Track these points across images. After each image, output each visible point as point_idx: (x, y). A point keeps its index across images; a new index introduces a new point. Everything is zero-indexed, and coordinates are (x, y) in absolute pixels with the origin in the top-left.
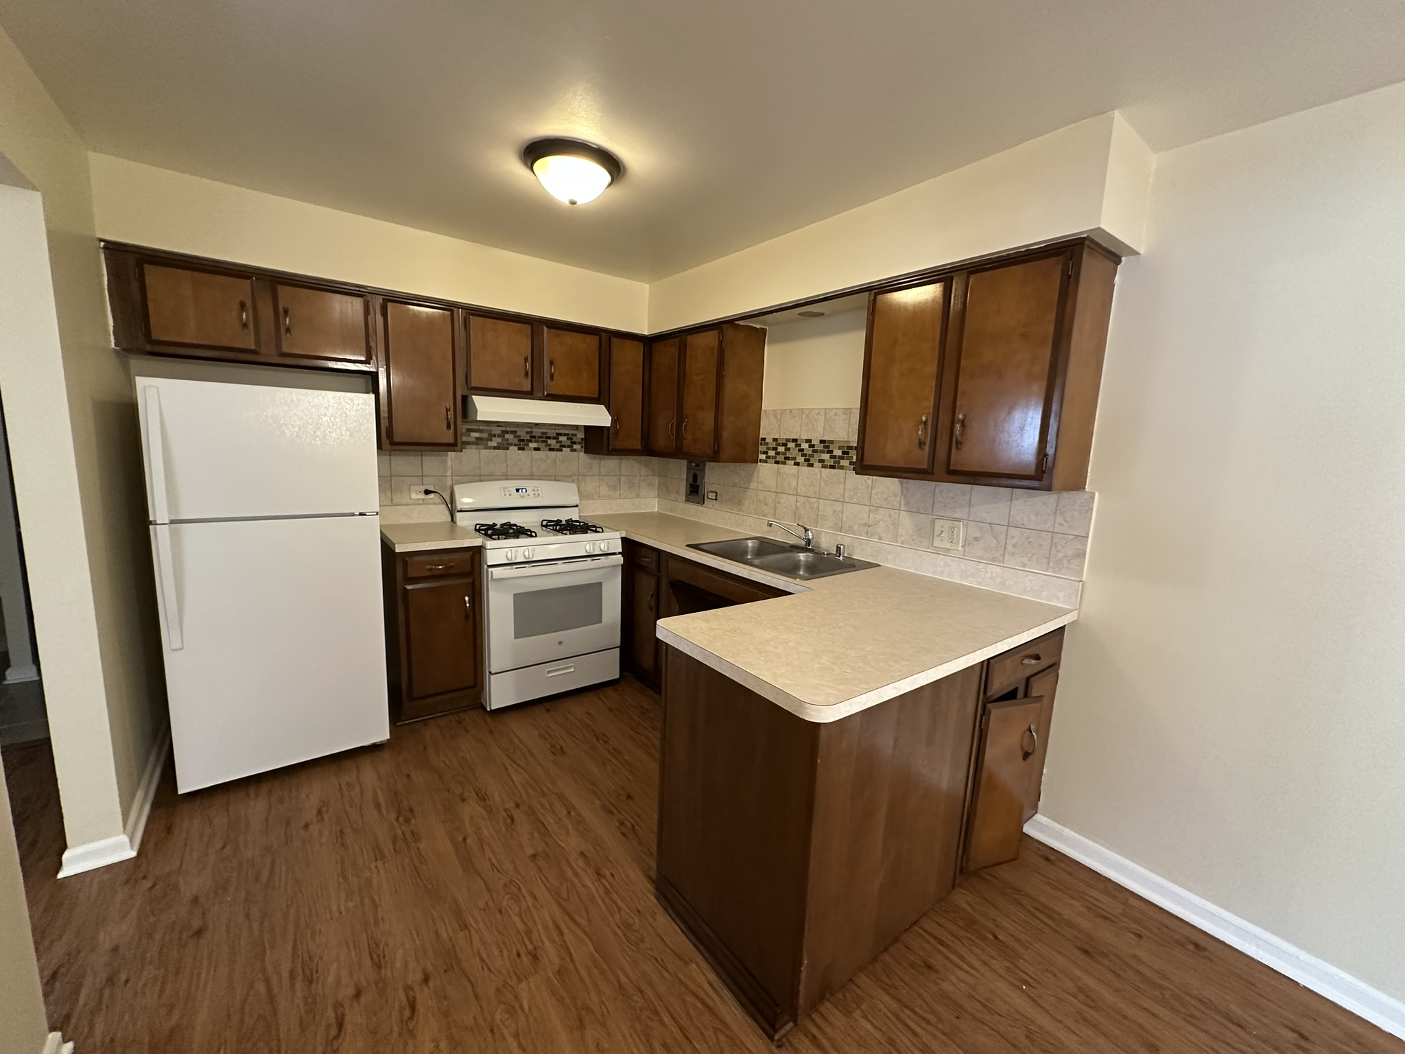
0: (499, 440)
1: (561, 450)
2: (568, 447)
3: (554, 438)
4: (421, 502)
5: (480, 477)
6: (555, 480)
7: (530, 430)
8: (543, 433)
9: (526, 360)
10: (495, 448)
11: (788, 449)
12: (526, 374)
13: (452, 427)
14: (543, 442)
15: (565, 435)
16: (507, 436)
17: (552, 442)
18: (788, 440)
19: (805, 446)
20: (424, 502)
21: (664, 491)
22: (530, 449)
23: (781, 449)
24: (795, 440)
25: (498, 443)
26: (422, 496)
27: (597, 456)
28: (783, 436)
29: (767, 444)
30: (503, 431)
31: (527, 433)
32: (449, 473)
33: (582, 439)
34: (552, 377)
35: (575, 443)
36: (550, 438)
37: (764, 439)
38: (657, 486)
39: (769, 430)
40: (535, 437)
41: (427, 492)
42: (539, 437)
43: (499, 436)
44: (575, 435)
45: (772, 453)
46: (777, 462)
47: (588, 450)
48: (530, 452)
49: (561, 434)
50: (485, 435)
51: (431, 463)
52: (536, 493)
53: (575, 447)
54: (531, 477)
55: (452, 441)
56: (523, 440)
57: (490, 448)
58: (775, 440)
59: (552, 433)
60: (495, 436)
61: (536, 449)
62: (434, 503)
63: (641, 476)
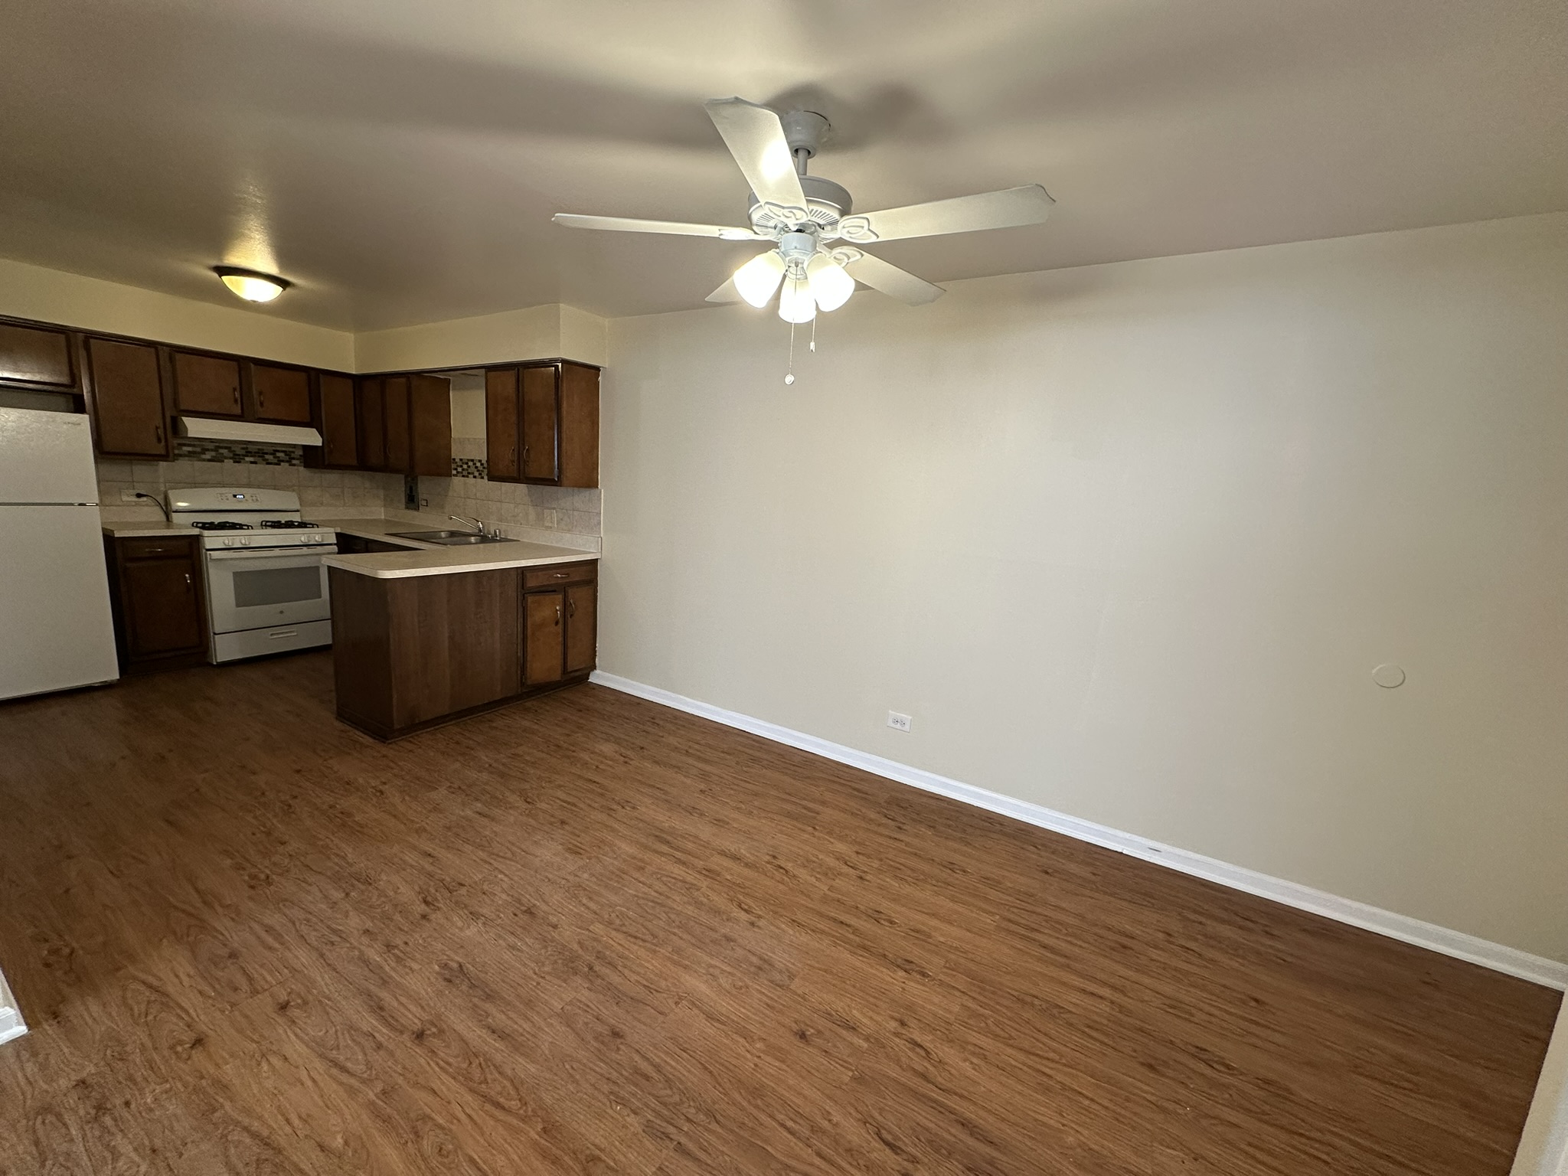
0: (213, 454)
1: (279, 464)
2: (287, 462)
3: (271, 454)
4: (134, 504)
5: (194, 485)
6: (275, 489)
7: (245, 446)
8: (259, 449)
9: (235, 389)
10: (209, 460)
11: (469, 467)
12: (236, 401)
13: (163, 441)
14: (259, 456)
15: (282, 451)
16: (221, 451)
17: (270, 457)
18: (468, 460)
19: (478, 464)
20: (137, 504)
21: (388, 502)
22: (247, 462)
23: (465, 466)
24: (472, 460)
25: (212, 456)
26: (135, 499)
27: (317, 470)
28: (465, 457)
29: (456, 463)
31: (243, 449)
32: (162, 480)
33: (300, 456)
34: (262, 404)
35: (294, 459)
36: (267, 454)
37: (454, 459)
38: (382, 497)
39: (457, 453)
40: (250, 452)
41: (139, 496)
42: (255, 452)
43: (212, 451)
44: (293, 452)
45: (460, 469)
46: (463, 476)
47: (306, 466)
48: (246, 465)
49: (278, 451)
50: (198, 450)
51: (141, 471)
52: (254, 498)
53: (294, 462)
54: (249, 486)
55: (163, 452)
56: (239, 455)
57: (204, 460)
58: (461, 460)
59: (266, 449)
60: (208, 450)
61: (252, 463)
62: (147, 505)
63: (365, 488)
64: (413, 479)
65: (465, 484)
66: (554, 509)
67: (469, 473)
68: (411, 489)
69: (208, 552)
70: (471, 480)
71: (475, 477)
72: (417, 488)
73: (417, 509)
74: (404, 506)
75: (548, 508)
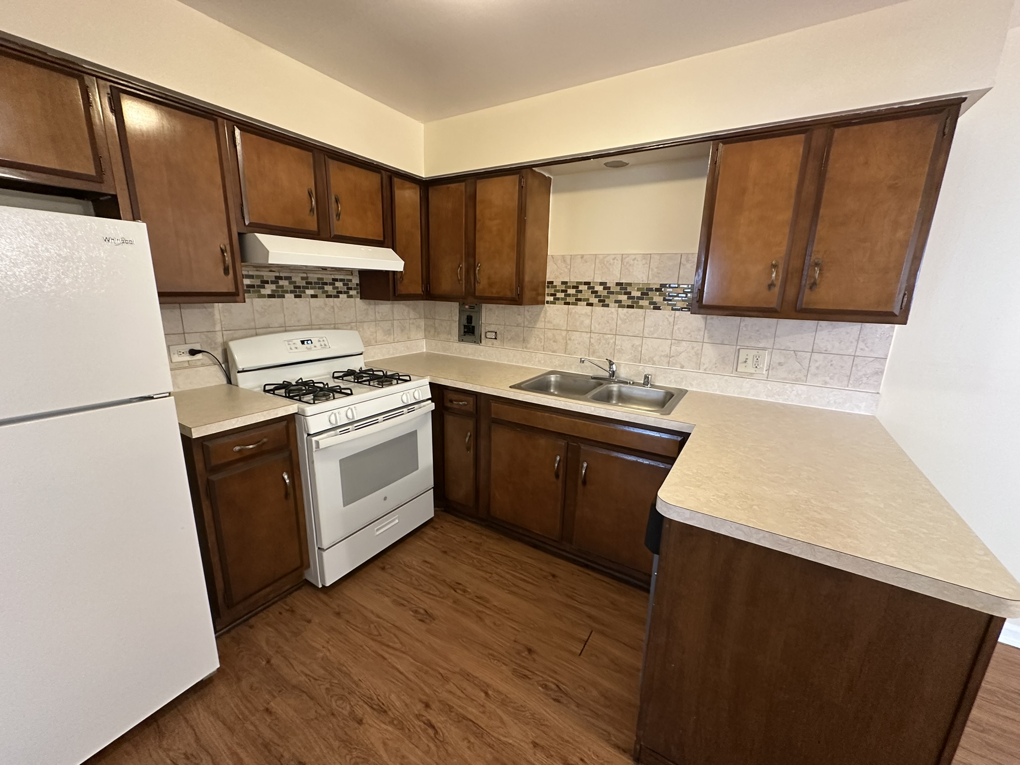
0: (274, 287)
1: (338, 297)
2: (345, 293)
3: (331, 284)
4: (186, 365)
5: (255, 331)
6: (335, 328)
7: (305, 275)
8: (318, 279)
9: (310, 194)
10: (270, 296)
11: (581, 291)
12: (312, 210)
13: (231, 271)
14: (319, 288)
15: (341, 280)
16: (281, 283)
17: (328, 288)
18: (580, 283)
19: (599, 288)
20: (190, 366)
21: (431, 332)
22: (307, 296)
23: (571, 291)
24: (586, 283)
25: (272, 291)
26: (188, 358)
27: (372, 301)
28: (573, 279)
29: (556, 286)
30: (276, 277)
31: (303, 278)
32: (218, 328)
33: (357, 284)
34: (338, 215)
35: (351, 289)
36: (326, 284)
37: (552, 283)
38: (423, 328)
39: (554, 273)
40: (311, 283)
41: (193, 352)
42: (316, 283)
43: (273, 282)
44: (351, 280)
45: (560, 295)
46: (566, 303)
47: (364, 296)
48: (308, 299)
49: (336, 280)
50: (257, 282)
51: (193, 316)
52: (323, 343)
53: (352, 292)
54: (310, 327)
55: (232, 289)
56: (299, 287)
57: (263, 296)
58: (563, 283)
59: (328, 278)
60: (267, 282)
61: (312, 296)
62: (203, 365)
63: (410, 319)
64: (472, 307)
65: (569, 313)
66: (764, 349)
67: (580, 300)
68: (470, 319)
69: (314, 439)
70: (582, 308)
71: (591, 305)
72: (479, 318)
73: (478, 341)
74: (457, 339)
75: (747, 348)
